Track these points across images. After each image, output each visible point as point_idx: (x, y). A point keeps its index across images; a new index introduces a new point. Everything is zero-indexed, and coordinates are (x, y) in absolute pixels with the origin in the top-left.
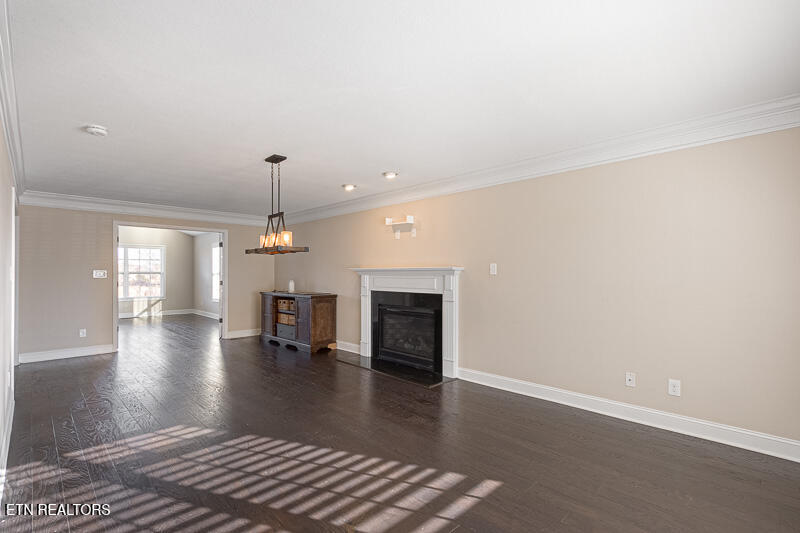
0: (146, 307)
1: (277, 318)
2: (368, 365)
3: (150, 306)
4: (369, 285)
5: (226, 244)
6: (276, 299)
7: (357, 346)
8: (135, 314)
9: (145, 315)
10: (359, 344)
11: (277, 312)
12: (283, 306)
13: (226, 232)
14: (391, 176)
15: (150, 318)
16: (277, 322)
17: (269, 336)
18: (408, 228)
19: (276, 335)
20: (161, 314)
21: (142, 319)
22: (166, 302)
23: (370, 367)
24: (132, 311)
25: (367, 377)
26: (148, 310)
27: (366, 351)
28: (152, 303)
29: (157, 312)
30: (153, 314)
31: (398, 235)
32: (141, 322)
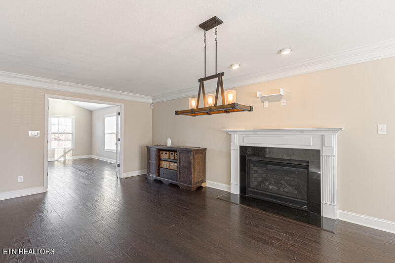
0: (63, 154)
1: (160, 164)
2: (238, 201)
3: (65, 153)
4: (237, 142)
5: (122, 114)
6: (159, 150)
7: (228, 186)
8: (56, 158)
9: (62, 159)
10: (230, 184)
11: (159, 160)
12: (165, 156)
13: (123, 105)
14: (286, 52)
15: (65, 161)
16: (159, 166)
17: (153, 176)
18: (279, 98)
19: (159, 176)
20: (72, 158)
21: (60, 162)
22: (74, 151)
23: (239, 203)
24: (54, 157)
25: (236, 209)
26: (64, 156)
27: (235, 190)
28: (67, 151)
29: (69, 158)
30: (67, 159)
31: (266, 104)
32: (59, 164)
